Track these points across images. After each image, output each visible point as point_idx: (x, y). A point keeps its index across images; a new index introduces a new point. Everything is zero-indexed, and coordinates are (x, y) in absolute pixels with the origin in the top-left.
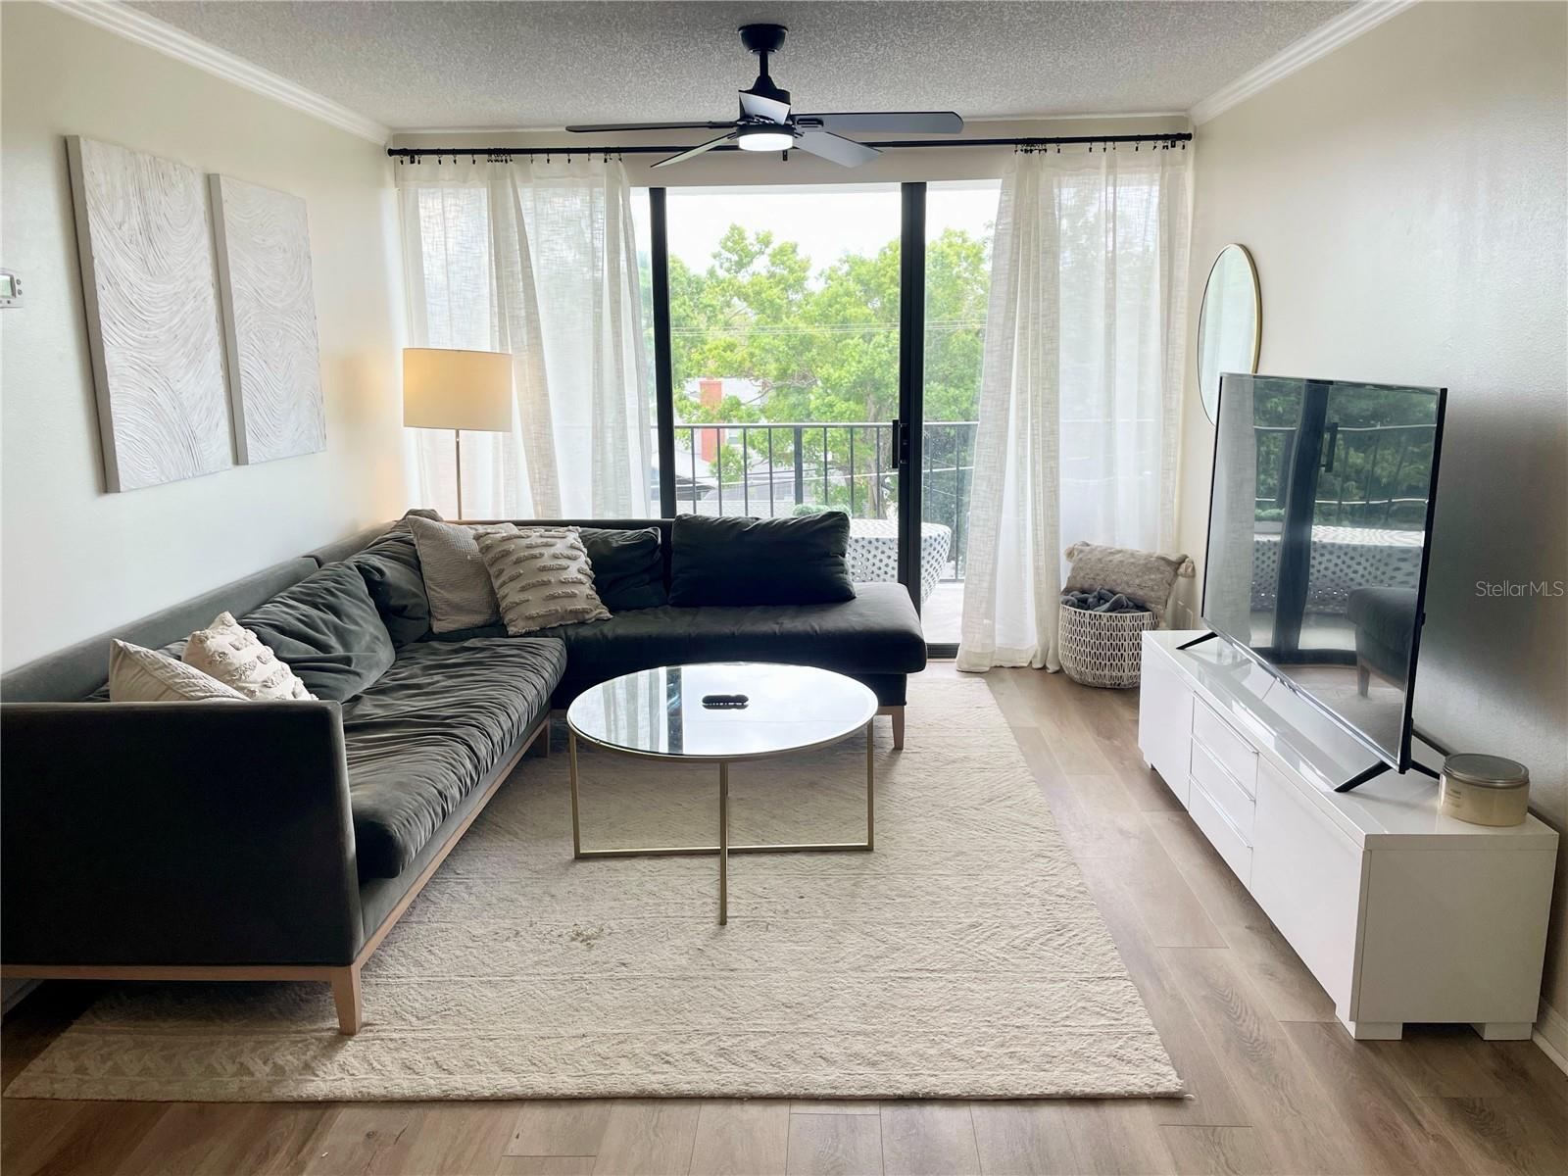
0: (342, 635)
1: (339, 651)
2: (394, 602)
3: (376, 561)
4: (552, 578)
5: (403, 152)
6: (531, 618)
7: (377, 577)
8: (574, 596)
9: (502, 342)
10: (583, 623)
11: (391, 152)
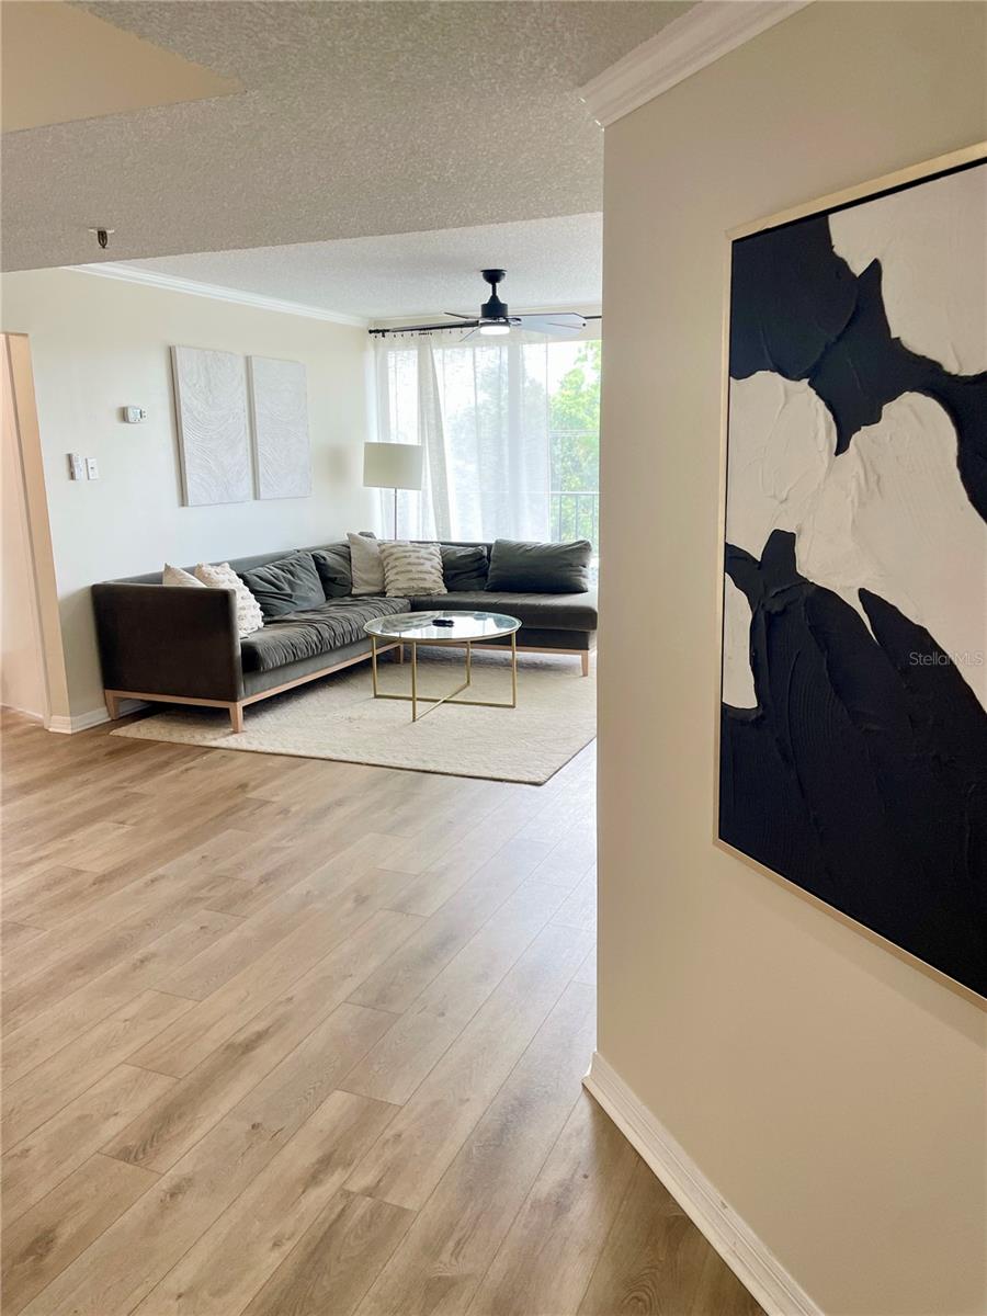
0: (290, 584)
1: (289, 591)
2: (331, 575)
3: (324, 554)
4: (414, 568)
5: (377, 331)
6: (398, 589)
7: (322, 561)
8: (425, 579)
9: (423, 441)
10: (429, 595)
11: (371, 332)
